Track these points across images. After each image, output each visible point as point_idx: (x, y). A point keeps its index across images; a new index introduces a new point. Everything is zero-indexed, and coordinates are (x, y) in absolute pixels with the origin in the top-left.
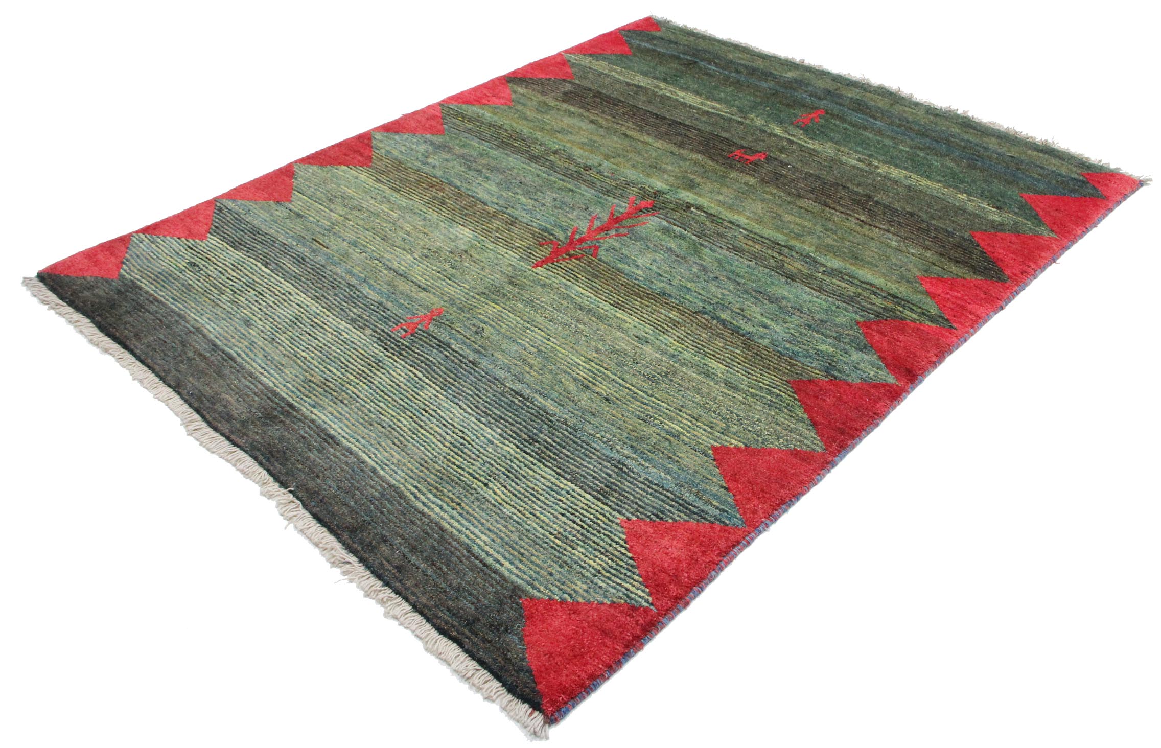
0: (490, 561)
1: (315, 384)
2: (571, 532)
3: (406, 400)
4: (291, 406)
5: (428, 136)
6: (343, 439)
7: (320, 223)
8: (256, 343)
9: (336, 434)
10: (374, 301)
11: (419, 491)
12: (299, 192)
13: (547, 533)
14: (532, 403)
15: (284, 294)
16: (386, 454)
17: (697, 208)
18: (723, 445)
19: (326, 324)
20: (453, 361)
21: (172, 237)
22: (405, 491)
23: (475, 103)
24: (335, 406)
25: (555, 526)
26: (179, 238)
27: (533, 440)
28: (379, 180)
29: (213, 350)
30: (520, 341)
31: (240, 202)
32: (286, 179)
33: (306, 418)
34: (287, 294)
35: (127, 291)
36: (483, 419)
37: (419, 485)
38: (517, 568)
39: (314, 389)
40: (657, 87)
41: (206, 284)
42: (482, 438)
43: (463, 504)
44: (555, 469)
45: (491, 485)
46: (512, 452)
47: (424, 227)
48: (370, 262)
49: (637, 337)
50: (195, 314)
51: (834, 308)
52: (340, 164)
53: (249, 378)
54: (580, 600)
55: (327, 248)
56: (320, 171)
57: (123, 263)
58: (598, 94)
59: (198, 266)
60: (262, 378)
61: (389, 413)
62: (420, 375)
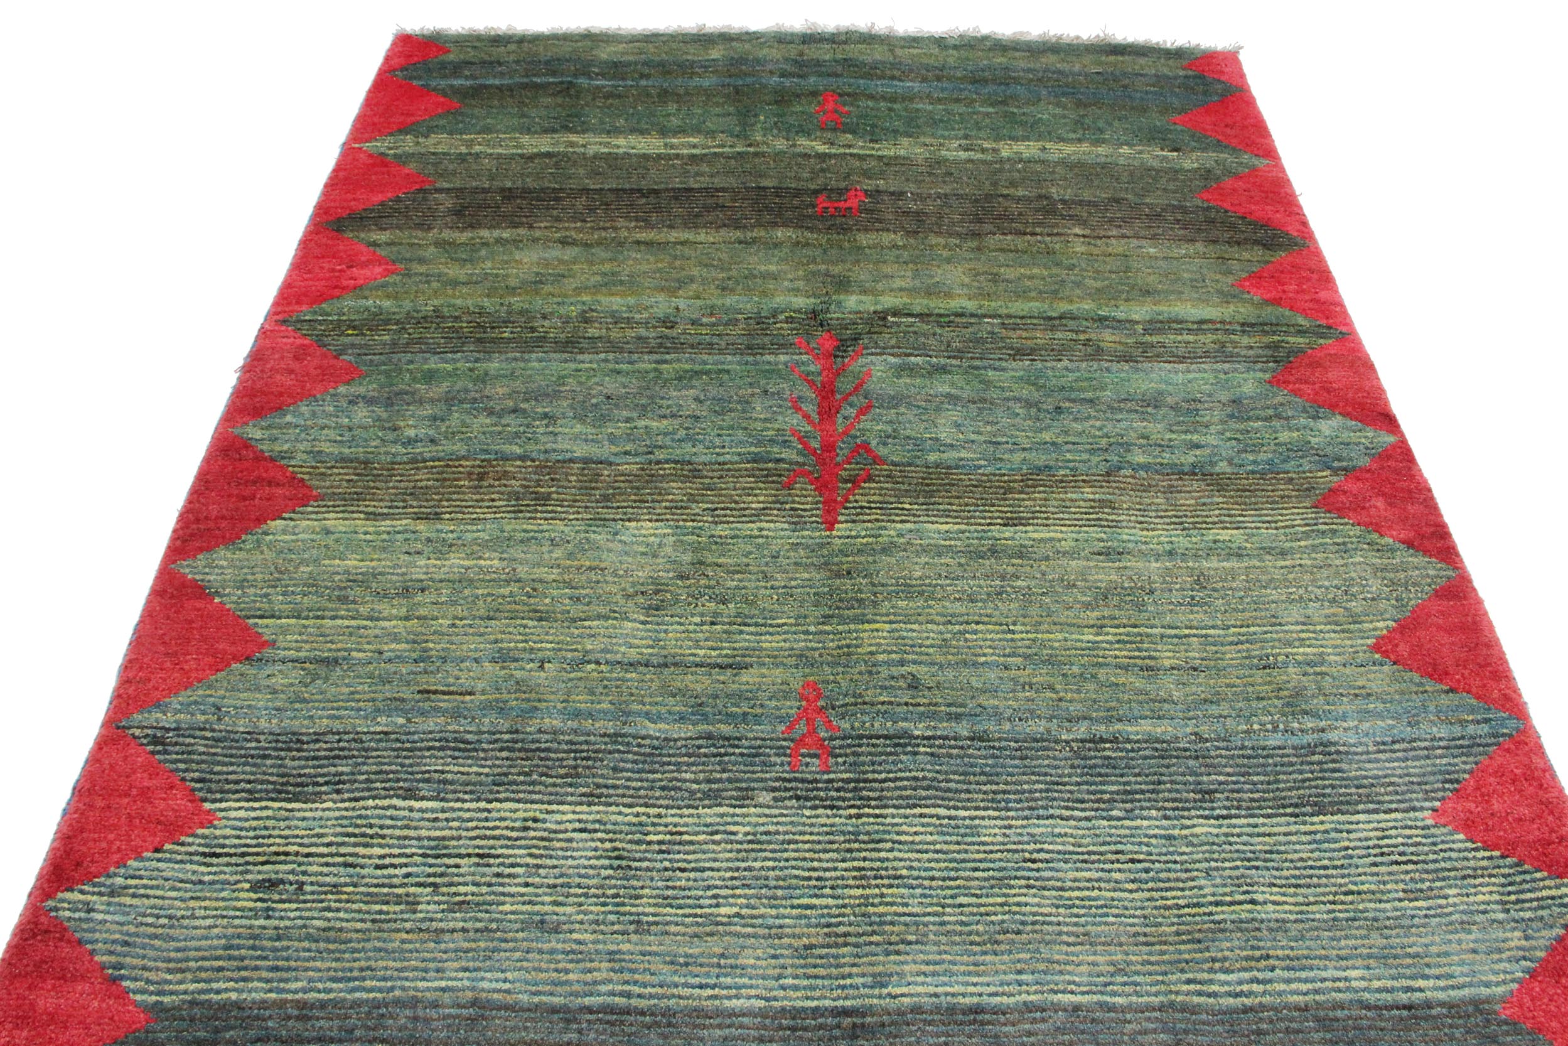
0: (1404, 998)
1: (823, 947)
2: (1412, 879)
3: (982, 865)
4: (845, 1012)
5: (342, 389)
6: (998, 999)
7: (387, 655)
8: (619, 952)
9: (975, 1000)
10: (691, 738)
11: (1200, 983)
12: (262, 617)
13: (1397, 903)
14: (1129, 741)
15: (526, 829)
16: (1083, 968)
17: (894, 315)
18: (1377, 638)
19: (681, 833)
20: (950, 756)
21: (139, 857)
22: (1188, 999)
23: (337, 292)
24: (909, 958)
25: (1389, 887)
26: (157, 850)
27: (1208, 794)
28: (374, 514)
29: (568, 1021)
30: (983, 659)
31: (175, 702)
32: (199, 604)
33: (900, 1013)
34: (530, 824)
35: (217, 1031)
36: (1114, 813)
37: (1190, 976)
38: (1438, 978)
39: (836, 957)
40: (572, 144)
41: (355, 906)
42: (1153, 841)
43: (1271, 952)
44: (1281, 811)
45: (1259, 897)
46: (1215, 831)
47: (570, 556)
48: (580, 674)
49: (1099, 554)
50: (424, 979)
51: (1222, 376)
52: (260, 520)
53: (707, 1022)
54: (1541, 954)
55: (470, 694)
56: (239, 555)
57: (115, 980)
58: (508, 194)
59: (282, 882)
60: (727, 1003)
61: (992, 905)
62: (942, 812)
